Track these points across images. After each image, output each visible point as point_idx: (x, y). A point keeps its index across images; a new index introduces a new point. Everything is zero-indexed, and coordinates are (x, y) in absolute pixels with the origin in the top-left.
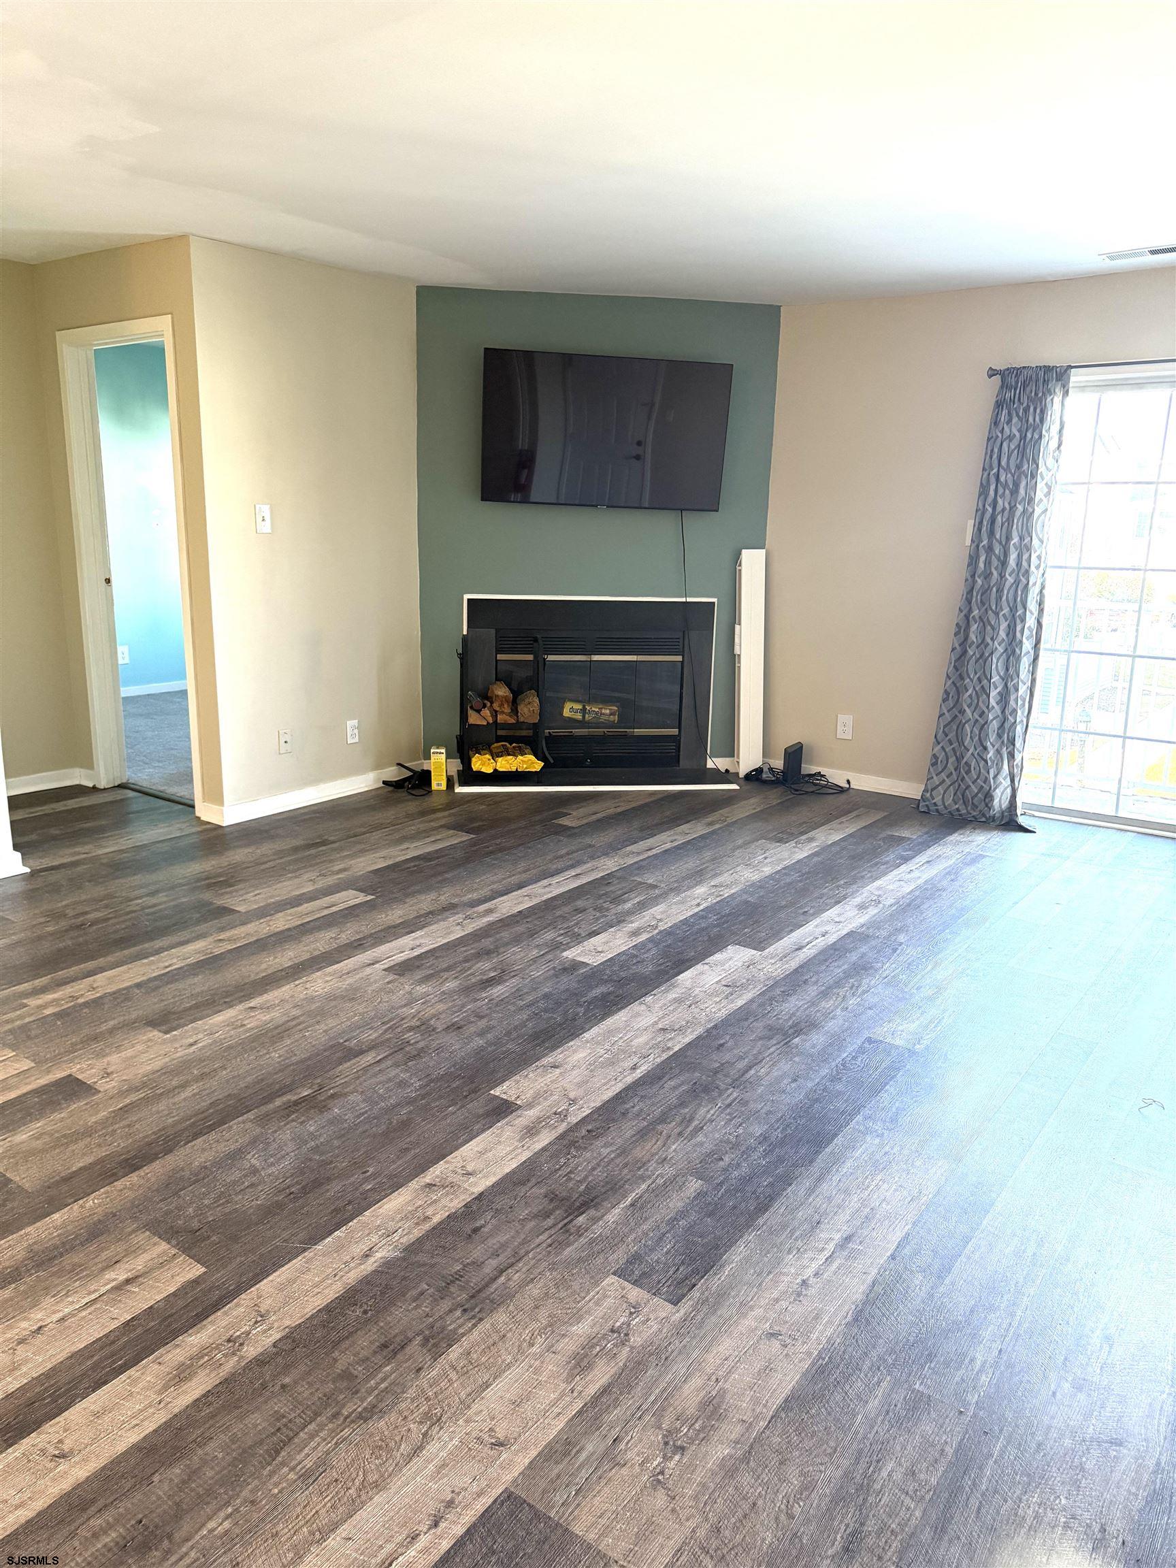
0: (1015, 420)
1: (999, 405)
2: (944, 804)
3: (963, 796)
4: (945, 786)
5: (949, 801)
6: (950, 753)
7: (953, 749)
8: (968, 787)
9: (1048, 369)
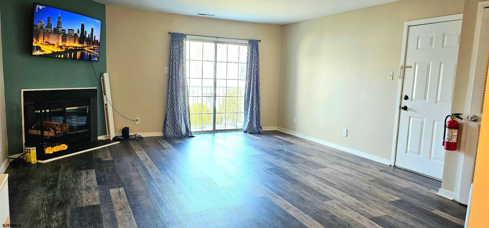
0: (177, 45)
1: (172, 41)
2: (171, 135)
3: (176, 132)
4: (170, 131)
5: (172, 134)
6: (170, 123)
7: (171, 122)
8: (178, 130)
9: (182, 34)
